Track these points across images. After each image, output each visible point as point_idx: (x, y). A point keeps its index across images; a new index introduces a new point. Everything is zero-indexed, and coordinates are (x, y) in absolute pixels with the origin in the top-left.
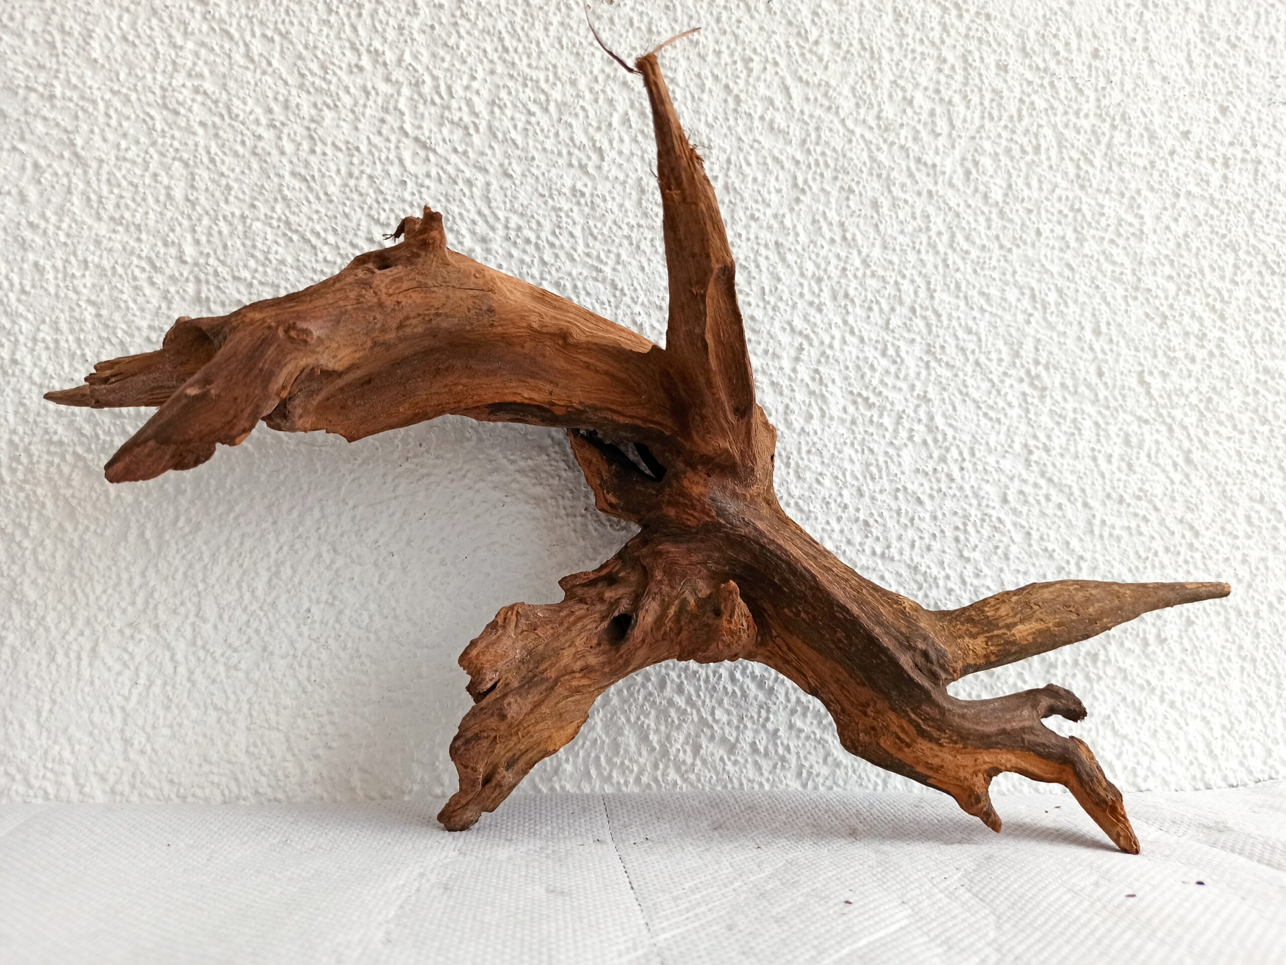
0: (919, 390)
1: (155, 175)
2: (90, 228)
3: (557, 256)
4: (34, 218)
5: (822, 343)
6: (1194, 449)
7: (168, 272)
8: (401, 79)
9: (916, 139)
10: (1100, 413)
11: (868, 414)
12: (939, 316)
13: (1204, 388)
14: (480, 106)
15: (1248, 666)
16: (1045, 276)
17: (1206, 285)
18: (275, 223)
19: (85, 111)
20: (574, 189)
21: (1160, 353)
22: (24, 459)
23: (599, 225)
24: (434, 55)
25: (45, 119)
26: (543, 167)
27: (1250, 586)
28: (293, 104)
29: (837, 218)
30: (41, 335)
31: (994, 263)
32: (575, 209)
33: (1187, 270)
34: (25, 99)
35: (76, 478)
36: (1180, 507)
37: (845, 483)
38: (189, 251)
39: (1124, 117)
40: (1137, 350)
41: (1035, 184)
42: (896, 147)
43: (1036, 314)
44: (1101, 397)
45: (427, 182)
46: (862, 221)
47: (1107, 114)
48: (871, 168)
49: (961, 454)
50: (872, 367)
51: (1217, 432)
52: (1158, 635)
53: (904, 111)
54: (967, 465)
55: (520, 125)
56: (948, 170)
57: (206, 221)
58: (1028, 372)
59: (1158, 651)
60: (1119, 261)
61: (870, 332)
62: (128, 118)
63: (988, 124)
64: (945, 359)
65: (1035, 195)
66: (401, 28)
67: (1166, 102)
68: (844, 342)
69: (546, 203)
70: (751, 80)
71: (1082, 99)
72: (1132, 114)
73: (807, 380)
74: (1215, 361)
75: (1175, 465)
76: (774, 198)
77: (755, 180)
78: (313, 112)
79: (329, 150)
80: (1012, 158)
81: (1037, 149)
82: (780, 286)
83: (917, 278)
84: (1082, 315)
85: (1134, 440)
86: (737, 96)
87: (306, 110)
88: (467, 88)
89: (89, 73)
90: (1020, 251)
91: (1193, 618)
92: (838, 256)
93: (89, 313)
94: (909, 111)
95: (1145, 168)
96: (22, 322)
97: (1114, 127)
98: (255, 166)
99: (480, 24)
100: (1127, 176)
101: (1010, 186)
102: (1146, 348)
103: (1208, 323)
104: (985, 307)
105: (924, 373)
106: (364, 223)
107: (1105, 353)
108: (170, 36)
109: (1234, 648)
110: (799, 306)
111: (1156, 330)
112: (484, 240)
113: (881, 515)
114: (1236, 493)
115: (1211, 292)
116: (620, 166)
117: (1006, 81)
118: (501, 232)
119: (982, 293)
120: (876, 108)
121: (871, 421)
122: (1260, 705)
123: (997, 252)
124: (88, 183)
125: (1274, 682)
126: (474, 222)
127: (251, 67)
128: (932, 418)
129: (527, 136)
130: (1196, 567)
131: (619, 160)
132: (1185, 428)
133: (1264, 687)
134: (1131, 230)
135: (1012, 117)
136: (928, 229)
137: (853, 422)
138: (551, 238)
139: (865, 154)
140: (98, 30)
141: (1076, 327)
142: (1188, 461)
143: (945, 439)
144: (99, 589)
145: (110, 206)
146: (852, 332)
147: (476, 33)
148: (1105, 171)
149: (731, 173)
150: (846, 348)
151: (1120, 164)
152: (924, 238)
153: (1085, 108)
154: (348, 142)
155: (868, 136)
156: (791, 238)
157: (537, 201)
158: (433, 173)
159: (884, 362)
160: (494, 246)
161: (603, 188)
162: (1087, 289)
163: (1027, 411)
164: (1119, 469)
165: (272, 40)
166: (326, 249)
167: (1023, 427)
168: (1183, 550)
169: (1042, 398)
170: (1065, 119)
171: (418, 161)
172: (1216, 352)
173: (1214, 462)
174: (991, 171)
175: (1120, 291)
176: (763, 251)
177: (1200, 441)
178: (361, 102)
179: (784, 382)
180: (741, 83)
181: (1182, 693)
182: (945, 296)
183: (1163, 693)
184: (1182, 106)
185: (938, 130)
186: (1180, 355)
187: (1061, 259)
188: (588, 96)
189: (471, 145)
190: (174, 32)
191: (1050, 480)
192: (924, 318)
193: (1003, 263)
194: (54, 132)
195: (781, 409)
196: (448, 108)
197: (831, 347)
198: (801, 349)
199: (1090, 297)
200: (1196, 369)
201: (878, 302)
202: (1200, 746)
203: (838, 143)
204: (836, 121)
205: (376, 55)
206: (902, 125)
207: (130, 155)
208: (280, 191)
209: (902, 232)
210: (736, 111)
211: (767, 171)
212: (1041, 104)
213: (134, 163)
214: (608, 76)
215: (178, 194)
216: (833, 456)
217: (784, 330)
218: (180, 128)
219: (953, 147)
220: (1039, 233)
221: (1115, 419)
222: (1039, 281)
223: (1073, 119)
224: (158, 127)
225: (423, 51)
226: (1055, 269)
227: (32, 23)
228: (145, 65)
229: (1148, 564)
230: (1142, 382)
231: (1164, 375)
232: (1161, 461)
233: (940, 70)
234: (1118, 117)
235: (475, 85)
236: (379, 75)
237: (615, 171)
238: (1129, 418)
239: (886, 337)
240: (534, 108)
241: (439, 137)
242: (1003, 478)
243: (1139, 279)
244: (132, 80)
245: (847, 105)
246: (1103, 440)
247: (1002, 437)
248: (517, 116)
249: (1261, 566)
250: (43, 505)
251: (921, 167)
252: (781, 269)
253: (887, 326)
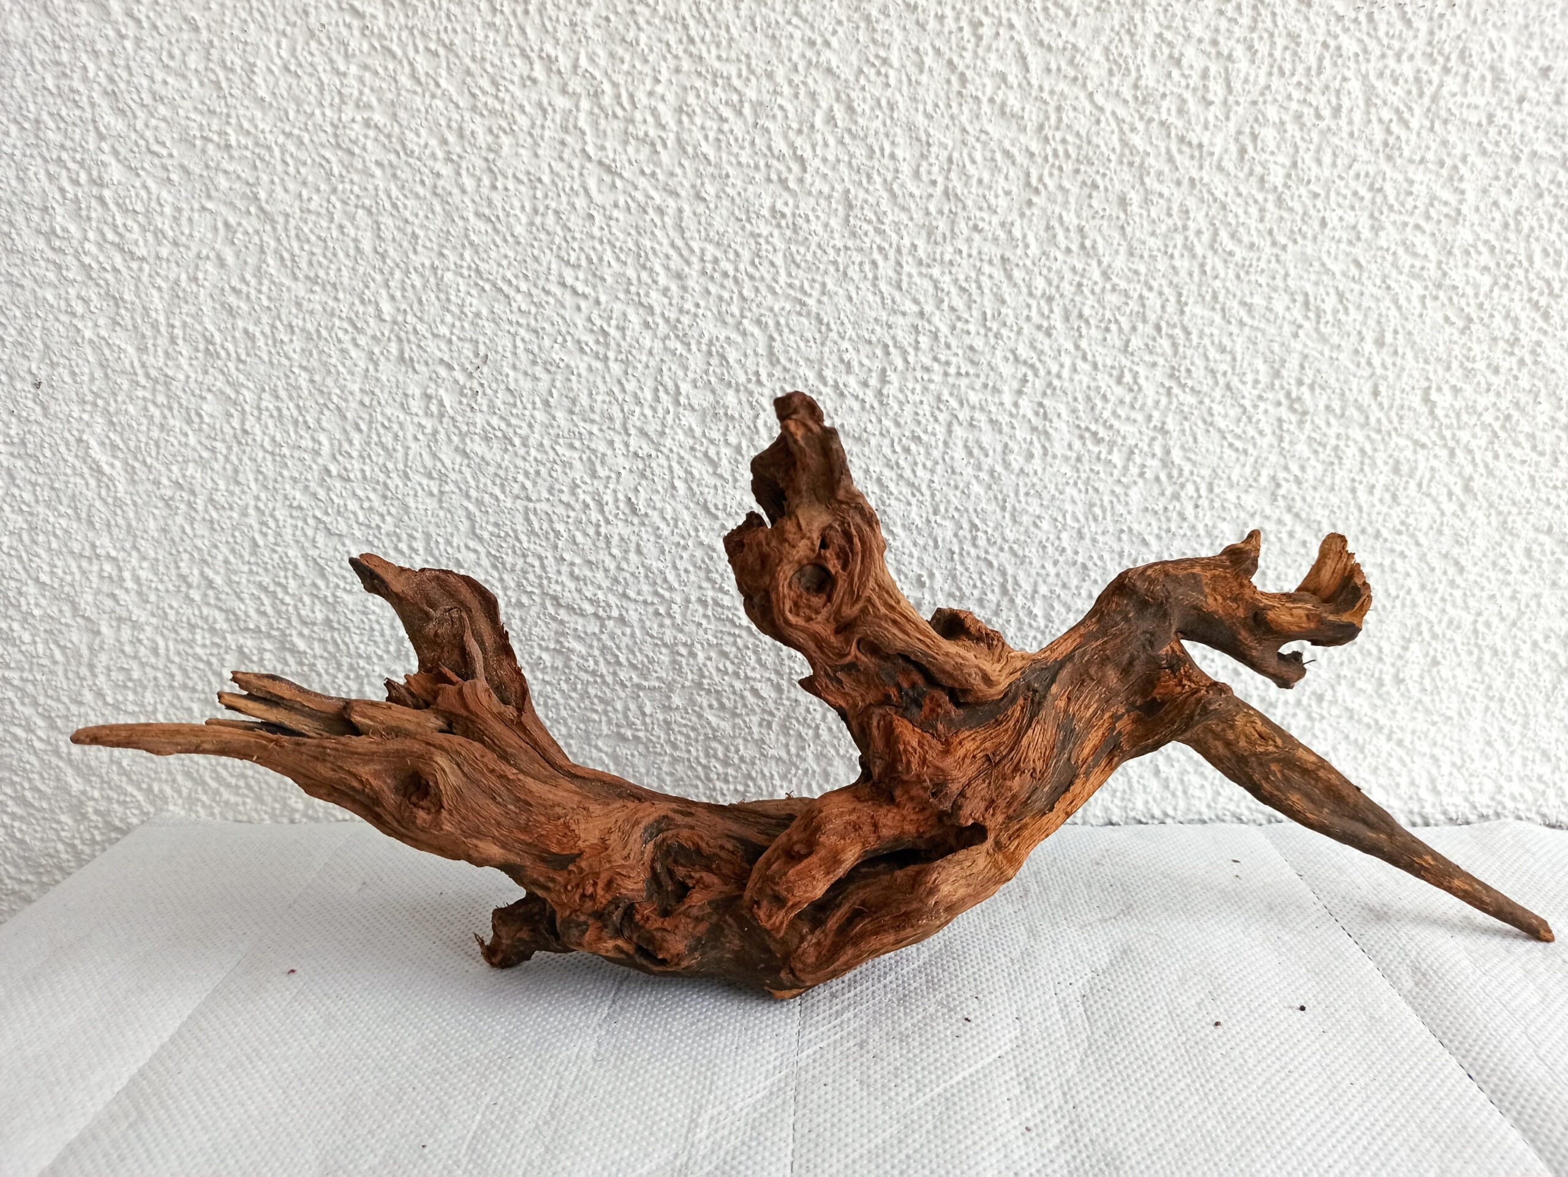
0: (1156, 422)
1: (341, 227)
2: (289, 289)
3: (757, 290)
4: (235, 282)
5: (1049, 373)
6: (1476, 476)
7: (369, 332)
8: (579, 90)
9: (1181, 111)
10: (1368, 437)
11: (1096, 450)
12: (1187, 333)
13: (1504, 404)
14: (668, 116)
15: (1494, 706)
16: (1325, 278)
17: (1531, 276)
18: (466, 272)
19: (262, 160)
20: (773, 209)
21: (1455, 365)
22: (272, 524)
23: (802, 250)
24: (612, 55)
25: (226, 172)
26: (739, 183)
27: (1514, 624)
28: (468, 133)
29: (1076, 222)
30: (264, 404)
31: (1263, 265)
32: (776, 232)
33: (1510, 258)
34: (204, 151)
35: (321, 539)
36: (1446, 541)
37: (1064, 525)
38: (386, 308)
39: (1462, 56)
40: (1426, 362)
41: (1327, 159)
42: (1154, 125)
43: (1307, 325)
44: (1373, 420)
45: (616, 213)
46: (1105, 223)
47: (1440, 53)
48: (1122, 155)
49: (1197, 490)
50: (1104, 398)
51: (1509, 455)
52: (1396, 676)
53: (1169, 75)
54: (1204, 502)
55: (712, 135)
56: (1217, 150)
57: (398, 274)
58: (1288, 394)
59: (1394, 692)
60: (1422, 252)
61: (1105, 357)
62: (305, 164)
63: (1276, 82)
64: (1190, 383)
65: (1327, 173)
66: (573, 24)
67: (1527, 26)
68: (1074, 370)
69: (743, 228)
70: (980, 51)
71: (1408, 34)
72: (1475, 48)
73: (1030, 415)
74: (1525, 370)
75: (1450, 494)
76: (1003, 202)
77: (980, 181)
78: (490, 139)
79: (511, 185)
80: (1302, 126)
81: (1337, 111)
82: (1004, 310)
83: (1167, 290)
84: (1364, 323)
85: (1405, 468)
86: (962, 75)
87: (483, 139)
88: (651, 94)
89: (259, 115)
90: (1298, 248)
91: (1439, 657)
92: (1074, 270)
93: (303, 379)
94: (1176, 73)
95: (1480, 125)
96: (244, 391)
97: (1446, 70)
98: (438, 208)
99: (661, 9)
100: (1452, 138)
101: (1295, 164)
102: (1439, 360)
103: (1524, 325)
104: (1246, 319)
105: (1164, 401)
106: (554, 266)
107: (1385, 368)
108: (331, 61)
109: (1482, 687)
110: (1025, 331)
111: (1456, 337)
112: (679, 276)
113: (1101, 558)
114: (1518, 525)
115: (1538, 284)
116: (825, 176)
117: (1307, 19)
118: (697, 266)
119: (1243, 303)
120: (1134, 74)
121: (1098, 459)
122: (1500, 745)
123: (1268, 250)
124: (278, 240)
125: (1520, 721)
126: (668, 257)
127: (419, 90)
128: (1168, 452)
129: (719, 148)
130: (1454, 605)
131: (824, 169)
132: (1470, 452)
133: (1508, 727)
134: (1445, 210)
135: (1309, 69)
136: (1185, 228)
137: (1079, 459)
138: (750, 270)
139: (1115, 138)
140: (259, 63)
141: (1354, 338)
142: (1467, 489)
143: (1181, 474)
144: (356, 639)
145: (304, 265)
146: (1084, 358)
147: (657, 21)
148: (1424, 133)
149: (953, 175)
150: (1076, 377)
151: (1445, 122)
152: (1179, 239)
153: (1411, 47)
154: (528, 173)
155: (1121, 112)
156: (1020, 251)
157: (734, 226)
158: (621, 203)
159: (1119, 391)
160: (691, 283)
161: (806, 205)
162: (1374, 290)
163: (1281, 439)
164: (1381, 500)
165: (436, 54)
166: (519, 297)
167: (1273, 458)
168: (1441, 588)
169: (1301, 423)
170: (1380, 65)
171: (605, 189)
172: (1528, 359)
173: (1499, 491)
174: (1272, 145)
175: (1418, 288)
176: (987, 269)
177: (1486, 466)
178: (538, 122)
179: (1004, 419)
180: (968, 55)
181: (1413, 732)
182: (1199, 310)
183: (1391, 732)
184: (1548, 30)
185: (1210, 97)
186: (1481, 365)
187: (1347, 254)
188: (787, 90)
189: (658, 164)
190: (334, 56)
191: (1297, 516)
192: (1171, 337)
193: (1274, 265)
194: (237, 186)
195: (999, 448)
196: (631, 121)
197: (1059, 376)
198: (1024, 380)
199: (1378, 300)
200: (1495, 381)
201: (1117, 321)
202: (1423, 782)
203: (1083, 125)
204: (1082, 96)
205: (549, 62)
206: (1164, 96)
207: (313, 206)
208: (467, 236)
209: (1153, 234)
210: (960, 94)
211: (995, 169)
212: (1350, 46)
213: (319, 214)
214: (810, 62)
215: (366, 246)
216: (1053, 498)
217: (1007, 359)
218: (357, 171)
219: (1228, 118)
220: (1323, 223)
221: (1386, 444)
222: (1316, 284)
223: (1391, 62)
224: (336, 172)
225: (601, 52)
226: (1336, 268)
227: (193, 60)
228: (312, 99)
229: (1398, 603)
230: (1426, 399)
231: (1456, 390)
232: (1434, 491)
233: (1221, 13)
234: (1454, 57)
235: (659, 89)
236: (555, 86)
237: (819, 184)
238: (1403, 442)
239: (1124, 361)
240: (727, 112)
241: (624, 157)
242: (1243, 515)
243: (1445, 274)
244: (302, 118)
245: (1096, 73)
246: (1367, 468)
247: (1248, 469)
248: (708, 123)
249: (1533, 604)
250: (296, 566)
251: (1185, 148)
252: (1006, 290)
253: (1125, 349)
